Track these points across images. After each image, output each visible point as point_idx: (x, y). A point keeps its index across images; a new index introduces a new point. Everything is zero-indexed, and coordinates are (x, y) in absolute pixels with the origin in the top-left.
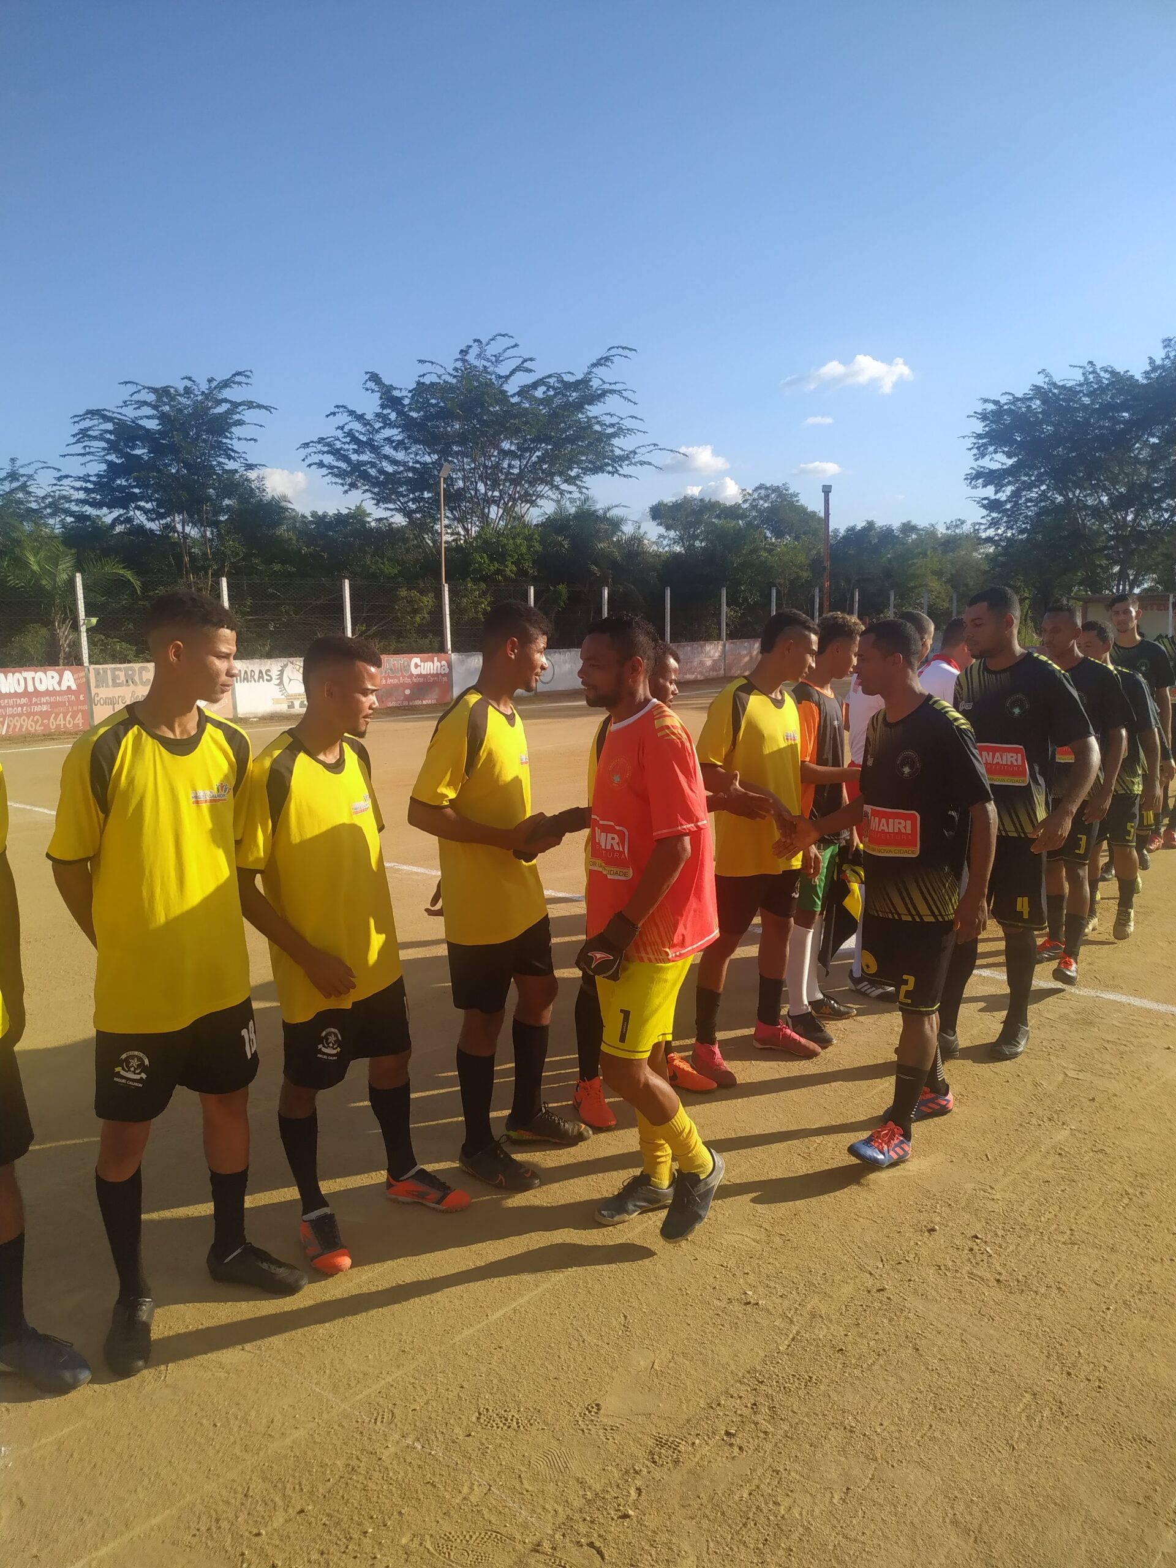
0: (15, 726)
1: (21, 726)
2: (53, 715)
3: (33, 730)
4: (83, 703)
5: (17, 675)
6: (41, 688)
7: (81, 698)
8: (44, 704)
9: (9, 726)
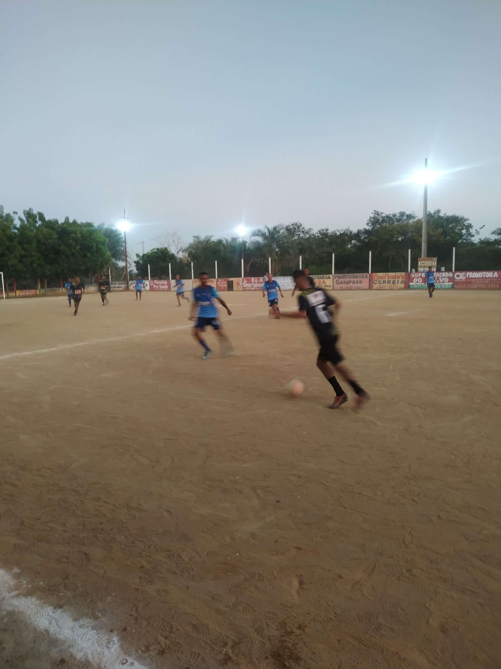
0: (478, 286)
1: (480, 286)
2: (490, 284)
3: (483, 287)
5: (481, 273)
6: (487, 276)
8: (488, 281)
9: (477, 286)
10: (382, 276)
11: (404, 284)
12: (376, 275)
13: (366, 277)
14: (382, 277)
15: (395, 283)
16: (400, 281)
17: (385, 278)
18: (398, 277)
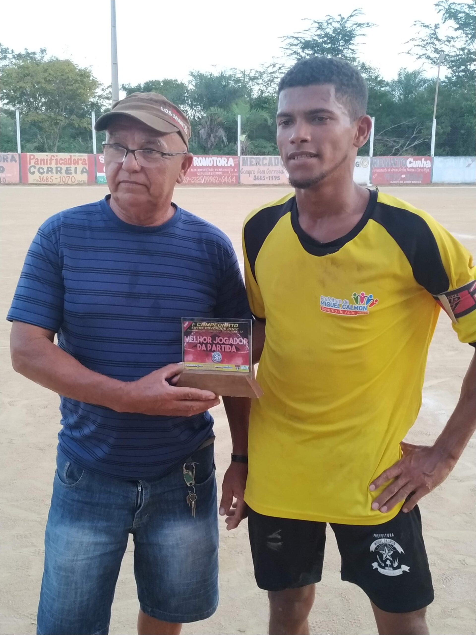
0: (207, 180)
1: (210, 180)
2: (223, 177)
3: (214, 182)
4: (236, 172)
5: (210, 158)
6: (219, 165)
7: (236, 170)
8: (220, 171)
9: (205, 180)
10: (46, 158)
11: (88, 174)
12: (32, 157)
13: (13, 159)
14: (46, 161)
15: (69, 172)
16: (79, 171)
17: (51, 163)
18: (76, 162)
